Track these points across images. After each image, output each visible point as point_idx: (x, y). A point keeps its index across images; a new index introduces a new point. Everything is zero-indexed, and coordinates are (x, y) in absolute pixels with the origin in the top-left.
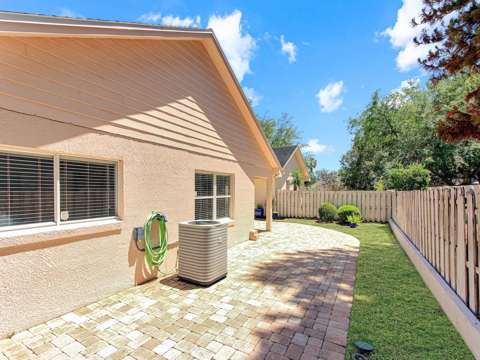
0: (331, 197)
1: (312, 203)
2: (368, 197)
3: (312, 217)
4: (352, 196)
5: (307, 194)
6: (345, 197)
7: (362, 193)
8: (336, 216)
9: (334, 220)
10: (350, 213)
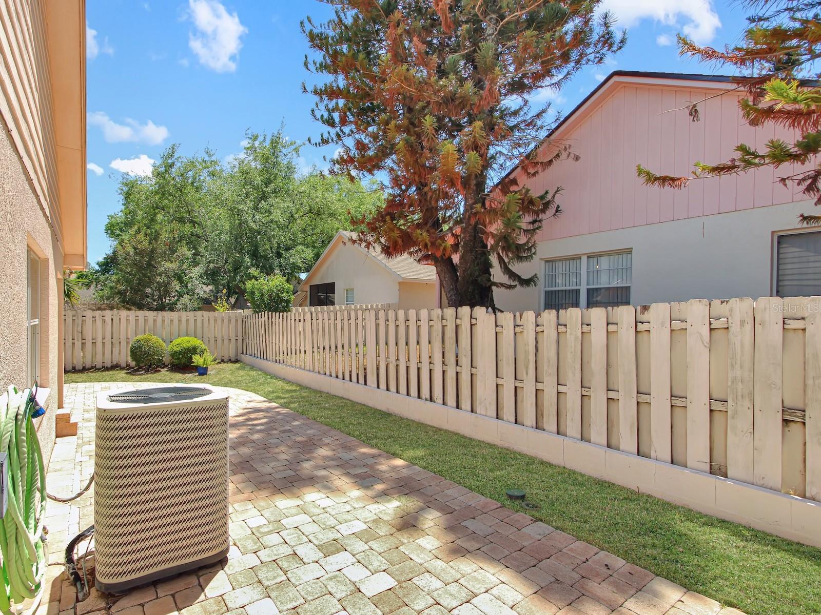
0: (151, 322)
1: (108, 336)
2: (212, 321)
3: (109, 366)
4: (188, 321)
5: (97, 318)
6: (176, 322)
7: (203, 316)
8: (166, 359)
9: (165, 366)
10: (194, 350)
